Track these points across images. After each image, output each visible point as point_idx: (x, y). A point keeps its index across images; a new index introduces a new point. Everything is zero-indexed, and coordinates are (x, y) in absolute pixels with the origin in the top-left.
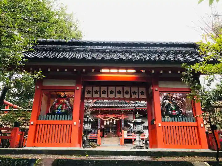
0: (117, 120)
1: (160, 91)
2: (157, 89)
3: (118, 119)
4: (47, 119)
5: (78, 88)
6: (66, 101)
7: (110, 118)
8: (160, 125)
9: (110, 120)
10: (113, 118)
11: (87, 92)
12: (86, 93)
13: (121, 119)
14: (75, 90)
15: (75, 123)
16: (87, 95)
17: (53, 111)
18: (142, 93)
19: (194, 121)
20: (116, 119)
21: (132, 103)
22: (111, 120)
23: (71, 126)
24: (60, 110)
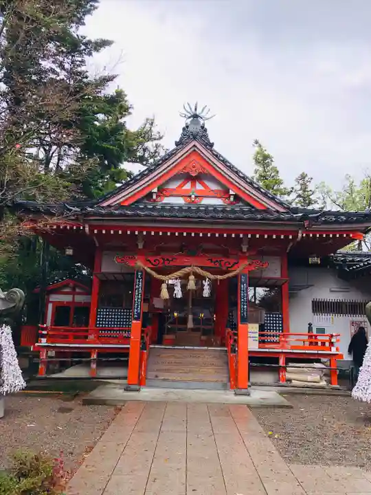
0: (216, 280)
3: (222, 273)
7: (187, 270)
9: (185, 278)
10: (199, 271)
13: (236, 277)
20: (212, 277)
22: (192, 277)
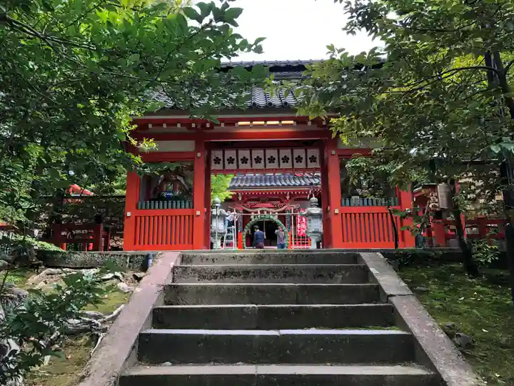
1: (339, 156)
2: (333, 152)
4: (152, 207)
5: (199, 155)
6: (179, 178)
8: (337, 211)
11: (214, 160)
12: (213, 163)
14: (194, 158)
15: (198, 213)
16: (214, 166)
17: (159, 194)
18: (313, 159)
19: (397, 204)
21: (307, 177)
23: (192, 217)
24: (170, 192)
